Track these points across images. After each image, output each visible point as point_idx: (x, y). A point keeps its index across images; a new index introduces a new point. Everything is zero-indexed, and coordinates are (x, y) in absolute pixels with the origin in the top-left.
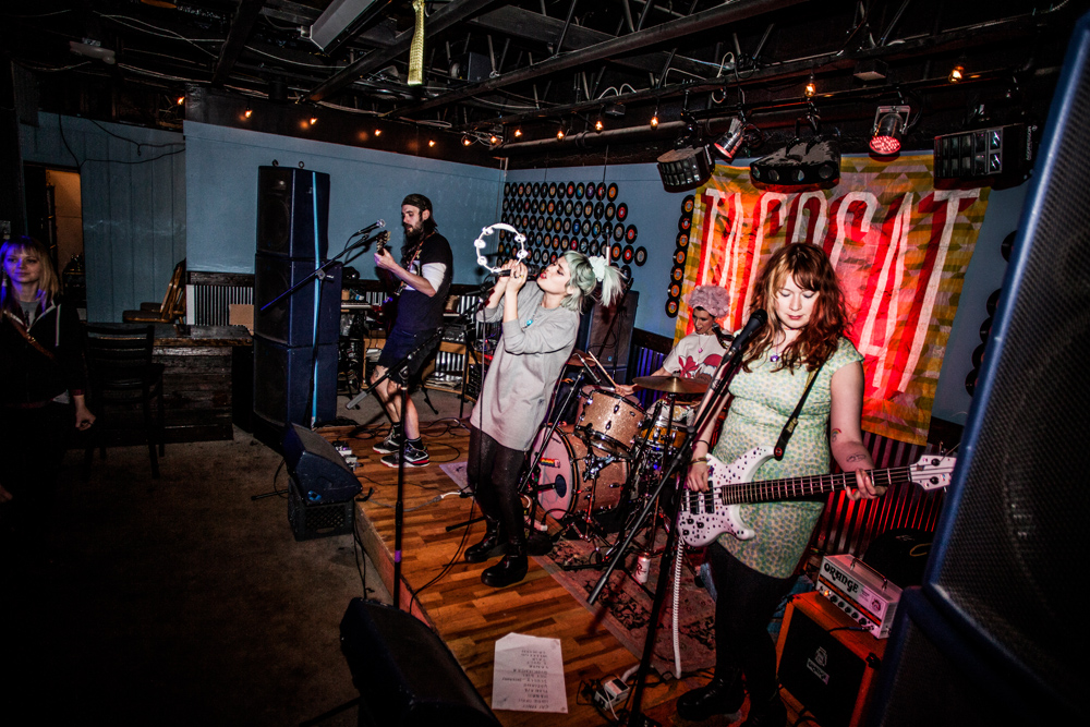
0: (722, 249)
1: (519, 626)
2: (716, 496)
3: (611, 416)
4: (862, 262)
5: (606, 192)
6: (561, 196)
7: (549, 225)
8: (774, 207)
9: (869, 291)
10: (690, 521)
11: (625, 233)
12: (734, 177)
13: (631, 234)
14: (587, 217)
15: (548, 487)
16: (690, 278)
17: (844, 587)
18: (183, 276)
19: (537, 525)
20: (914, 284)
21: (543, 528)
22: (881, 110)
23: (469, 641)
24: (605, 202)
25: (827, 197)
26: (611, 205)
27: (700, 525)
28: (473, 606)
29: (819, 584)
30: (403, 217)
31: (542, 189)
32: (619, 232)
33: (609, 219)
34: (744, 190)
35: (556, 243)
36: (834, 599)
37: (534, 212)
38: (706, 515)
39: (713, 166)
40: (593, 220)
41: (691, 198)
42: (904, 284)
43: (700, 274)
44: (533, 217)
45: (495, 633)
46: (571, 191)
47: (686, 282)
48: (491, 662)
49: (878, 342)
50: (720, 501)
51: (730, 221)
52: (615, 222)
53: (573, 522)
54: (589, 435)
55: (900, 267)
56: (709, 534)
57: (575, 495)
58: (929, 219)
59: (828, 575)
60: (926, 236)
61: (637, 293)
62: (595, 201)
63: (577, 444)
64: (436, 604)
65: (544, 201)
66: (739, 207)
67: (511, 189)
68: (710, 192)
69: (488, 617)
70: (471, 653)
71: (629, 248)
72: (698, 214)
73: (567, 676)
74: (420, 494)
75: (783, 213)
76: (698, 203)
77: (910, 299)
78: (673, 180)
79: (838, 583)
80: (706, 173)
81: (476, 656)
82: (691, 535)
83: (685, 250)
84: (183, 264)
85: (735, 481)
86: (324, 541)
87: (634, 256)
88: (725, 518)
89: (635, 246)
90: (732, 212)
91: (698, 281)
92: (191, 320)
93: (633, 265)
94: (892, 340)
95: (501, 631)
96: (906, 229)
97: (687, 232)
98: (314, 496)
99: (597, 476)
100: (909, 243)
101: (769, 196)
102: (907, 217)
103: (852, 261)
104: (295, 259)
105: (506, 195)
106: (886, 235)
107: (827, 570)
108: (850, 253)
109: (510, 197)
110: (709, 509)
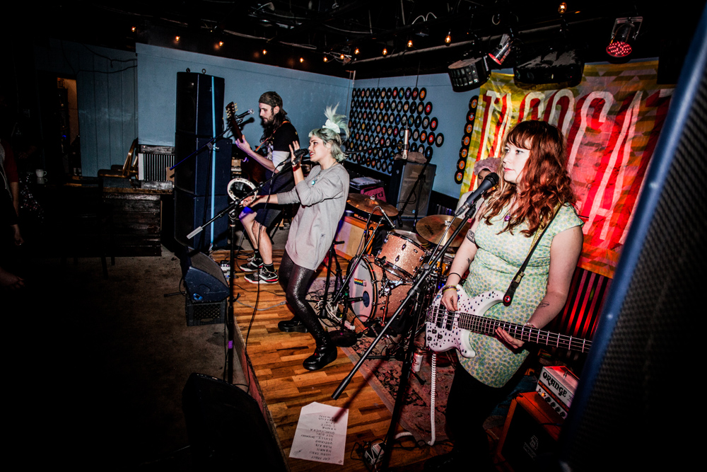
0: (496, 135)
1: (321, 397)
2: (456, 319)
3: (402, 254)
4: (598, 145)
5: (419, 94)
6: (388, 98)
7: (380, 117)
8: (535, 103)
9: (601, 168)
10: (434, 332)
11: (430, 124)
12: (505, 81)
13: (434, 125)
14: (405, 112)
15: (357, 300)
16: (472, 156)
17: (556, 392)
18: (137, 147)
19: (347, 324)
20: (637, 162)
21: (352, 328)
22: (618, 21)
23: (284, 405)
24: (418, 101)
25: (575, 96)
26: (421, 103)
27: (440, 337)
28: (291, 380)
29: (538, 387)
30: (260, 111)
31: (376, 93)
32: (426, 122)
33: (420, 113)
34: (514, 92)
35: (384, 131)
36: (548, 399)
37: (371, 109)
38: (446, 330)
39: (489, 72)
40: (409, 114)
41: (476, 98)
42: (630, 162)
43: (479, 153)
44: (370, 112)
45: (303, 401)
46: (395, 93)
47: (469, 159)
48: (296, 422)
49: (606, 205)
50: (457, 324)
51: (502, 114)
52: (423, 115)
53: (373, 325)
54: (386, 266)
55: (627, 149)
56: (444, 345)
57: (375, 306)
58: (654, 112)
59: (545, 381)
60: (649, 125)
61: (435, 166)
62: (411, 101)
63: (378, 271)
64: (266, 377)
65: (377, 101)
66: (510, 104)
67: (357, 93)
68: (489, 93)
69: (301, 389)
70: (284, 414)
71: (432, 134)
72: (480, 109)
73: (348, 437)
74: (273, 299)
75: (541, 108)
76: (481, 101)
77: (633, 174)
78: (459, 84)
79: (551, 387)
80: (483, 78)
81: (286, 417)
82: (432, 342)
83: (469, 135)
84: (136, 141)
85: (471, 312)
86: (205, 327)
87: (435, 139)
88: (457, 337)
89: (436, 133)
90: (505, 108)
91: (478, 157)
92: (141, 177)
93: (434, 146)
94: (617, 205)
95: (308, 400)
96: (635, 120)
97: (471, 123)
98: (198, 297)
99: (390, 294)
100: (636, 131)
101: (532, 95)
102: (636, 110)
103: (590, 144)
104: (199, 136)
105: (353, 97)
106: (619, 124)
107: (545, 377)
108: (590, 139)
109: (356, 99)
110: (449, 327)
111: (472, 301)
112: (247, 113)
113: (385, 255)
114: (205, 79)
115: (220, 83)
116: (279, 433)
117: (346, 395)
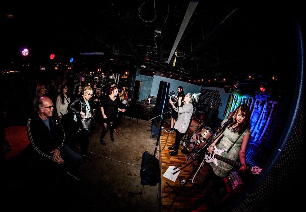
0: (235, 106)
1: (175, 165)
2: (213, 155)
3: (206, 134)
4: (258, 113)
5: (217, 92)
6: (209, 92)
8: (244, 99)
10: (207, 158)
11: (219, 100)
12: (238, 92)
14: (213, 96)
15: (192, 143)
16: (228, 110)
18: (150, 96)
19: (187, 148)
21: (188, 150)
23: (165, 164)
24: (216, 94)
25: (253, 99)
26: (217, 94)
27: (209, 159)
28: (169, 159)
30: (178, 90)
31: (207, 90)
32: (218, 99)
33: (217, 97)
34: (240, 95)
37: (205, 94)
38: (211, 158)
39: (234, 89)
40: (214, 97)
41: (231, 95)
43: (230, 110)
45: (170, 165)
46: (211, 91)
47: (228, 111)
48: (167, 169)
50: (214, 157)
51: (237, 100)
52: (218, 97)
53: (194, 151)
54: (201, 136)
56: (210, 161)
57: (196, 146)
61: (219, 111)
62: (215, 93)
63: (199, 137)
64: (163, 156)
65: (207, 92)
66: (238, 98)
67: (202, 90)
68: (234, 95)
69: (171, 162)
70: (165, 166)
71: (219, 103)
72: (232, 98)
73: (178, 176)
74: (171, 138)
75: (246, 101)
76: (232, 96)
78: (227, 91)
80: (233, 91)
81: (165, 167)
82: (206, 160)
83: (228, 105)
84: (150, 95)
85: (218, 154)
86: (154, 140)
87: (220, 104)
88: (214, 160)
89: (220, 102)
90: (237, 99)
91: (230, 111)
92: (149, 103)
93: (219, 106)
95: (172, 165)
97: (229, 101)
98: (153, 133)
99: (200, 144)
101: (243, 97)
103: (256, 112)
104: (162, 95)
105: (201, 90)
110: (212, 157)
111: (218, 150)
112: (173, 91)
113: (201, 133)
114: (166, 83)
115: (169, 84)
116: (162, 170)
117: (181, 166)
